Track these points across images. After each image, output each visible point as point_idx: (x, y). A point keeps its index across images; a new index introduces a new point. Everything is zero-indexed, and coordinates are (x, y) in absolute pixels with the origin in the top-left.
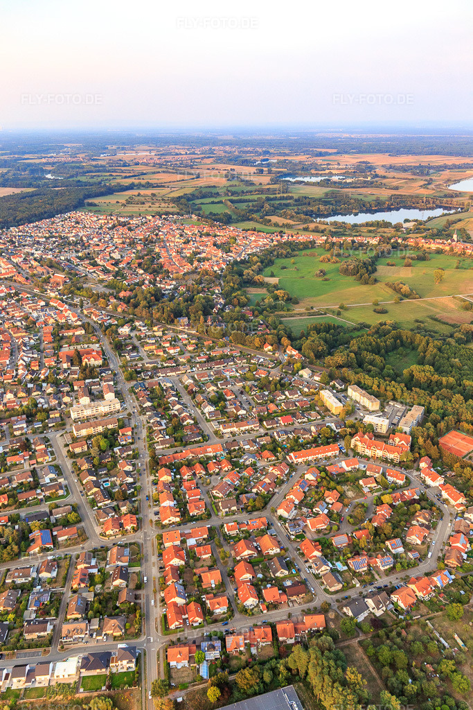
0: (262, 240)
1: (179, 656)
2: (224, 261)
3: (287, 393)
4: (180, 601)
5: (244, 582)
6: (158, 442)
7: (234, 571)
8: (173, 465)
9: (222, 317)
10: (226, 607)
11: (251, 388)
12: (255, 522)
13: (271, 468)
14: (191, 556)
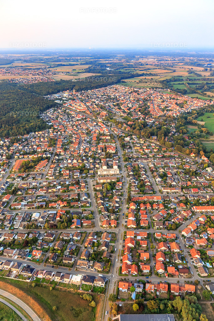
0: (200, 103)
1: (123, 286)
2: (179, 112)
3: (198, 177)
4: (129, 263)
5: (159, 261)
6: (133, 191)
7: (156, 255)
8: (137, 202)
9: (173, 138)
10: (149, 270)
11: (180, 173)
12: (170, 235)
13: (183, 212)
14: (138, 244)
